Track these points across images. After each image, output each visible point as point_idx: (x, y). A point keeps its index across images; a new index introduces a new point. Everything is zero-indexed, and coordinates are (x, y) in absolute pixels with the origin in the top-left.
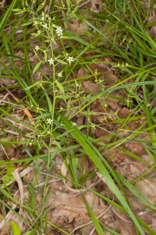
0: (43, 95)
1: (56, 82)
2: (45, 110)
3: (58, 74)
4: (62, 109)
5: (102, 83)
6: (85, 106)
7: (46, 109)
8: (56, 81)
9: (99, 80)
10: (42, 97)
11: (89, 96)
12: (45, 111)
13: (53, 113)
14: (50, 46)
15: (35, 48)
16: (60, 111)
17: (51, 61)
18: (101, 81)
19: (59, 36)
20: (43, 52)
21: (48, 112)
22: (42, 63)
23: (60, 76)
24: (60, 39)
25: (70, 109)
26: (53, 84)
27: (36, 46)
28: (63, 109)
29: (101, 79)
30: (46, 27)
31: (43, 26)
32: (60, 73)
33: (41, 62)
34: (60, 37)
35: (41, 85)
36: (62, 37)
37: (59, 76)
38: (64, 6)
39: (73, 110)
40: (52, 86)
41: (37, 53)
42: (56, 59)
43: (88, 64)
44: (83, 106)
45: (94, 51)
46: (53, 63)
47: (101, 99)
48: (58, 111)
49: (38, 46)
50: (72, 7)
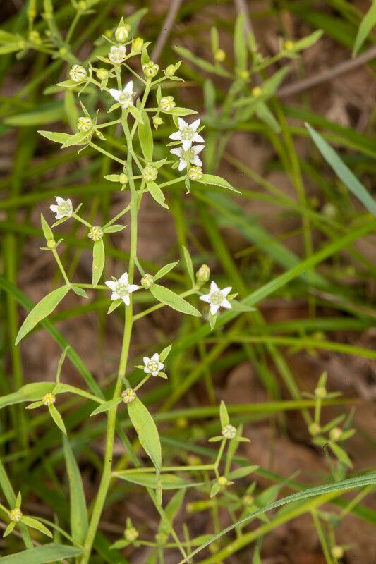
0: (55, 457)
1: (126, 400)
2: (51, 529)
3: (146, 360)
4: (131, 534)
5: (339, 443)
6: (242, 540)
7: (56, 526)
8: (130, 395)
9: (326, 428)
10: (48, 465)
11: (269, 495)
12: (49, 534)
13: (88, 547)
14: (128, 213)
15: (53, 208)
16: (119, 544)
17: (121, 290)
18: (336, 434)
19: (181, 168)
20: (90, 235)
21: (65, 541)
22: (71, 291)
23: (155, 374)
24: (187, 184)
25: (171, 540)
26: (110, 407)
27: (59, 199)
28: (138, 539)
29: (340, 426)
30: (127, 104)
31: (113, 92)
32: (156, 356)
33: (69, 286)
34: (185, 172)
35: (49, 400)
36: (196, 174)
37: (146, 370)
38: (220, 55)
39: (185, 549)
40: (104, 416)
41: (56, 240)
42: (148, 280)
43: (283, 349)
44: (232, 536)
45: (318, 297)
46: (127, 301)
47: (321, 520)
48: (113, 542)
49: (69, 201)
50: (256, 69)
